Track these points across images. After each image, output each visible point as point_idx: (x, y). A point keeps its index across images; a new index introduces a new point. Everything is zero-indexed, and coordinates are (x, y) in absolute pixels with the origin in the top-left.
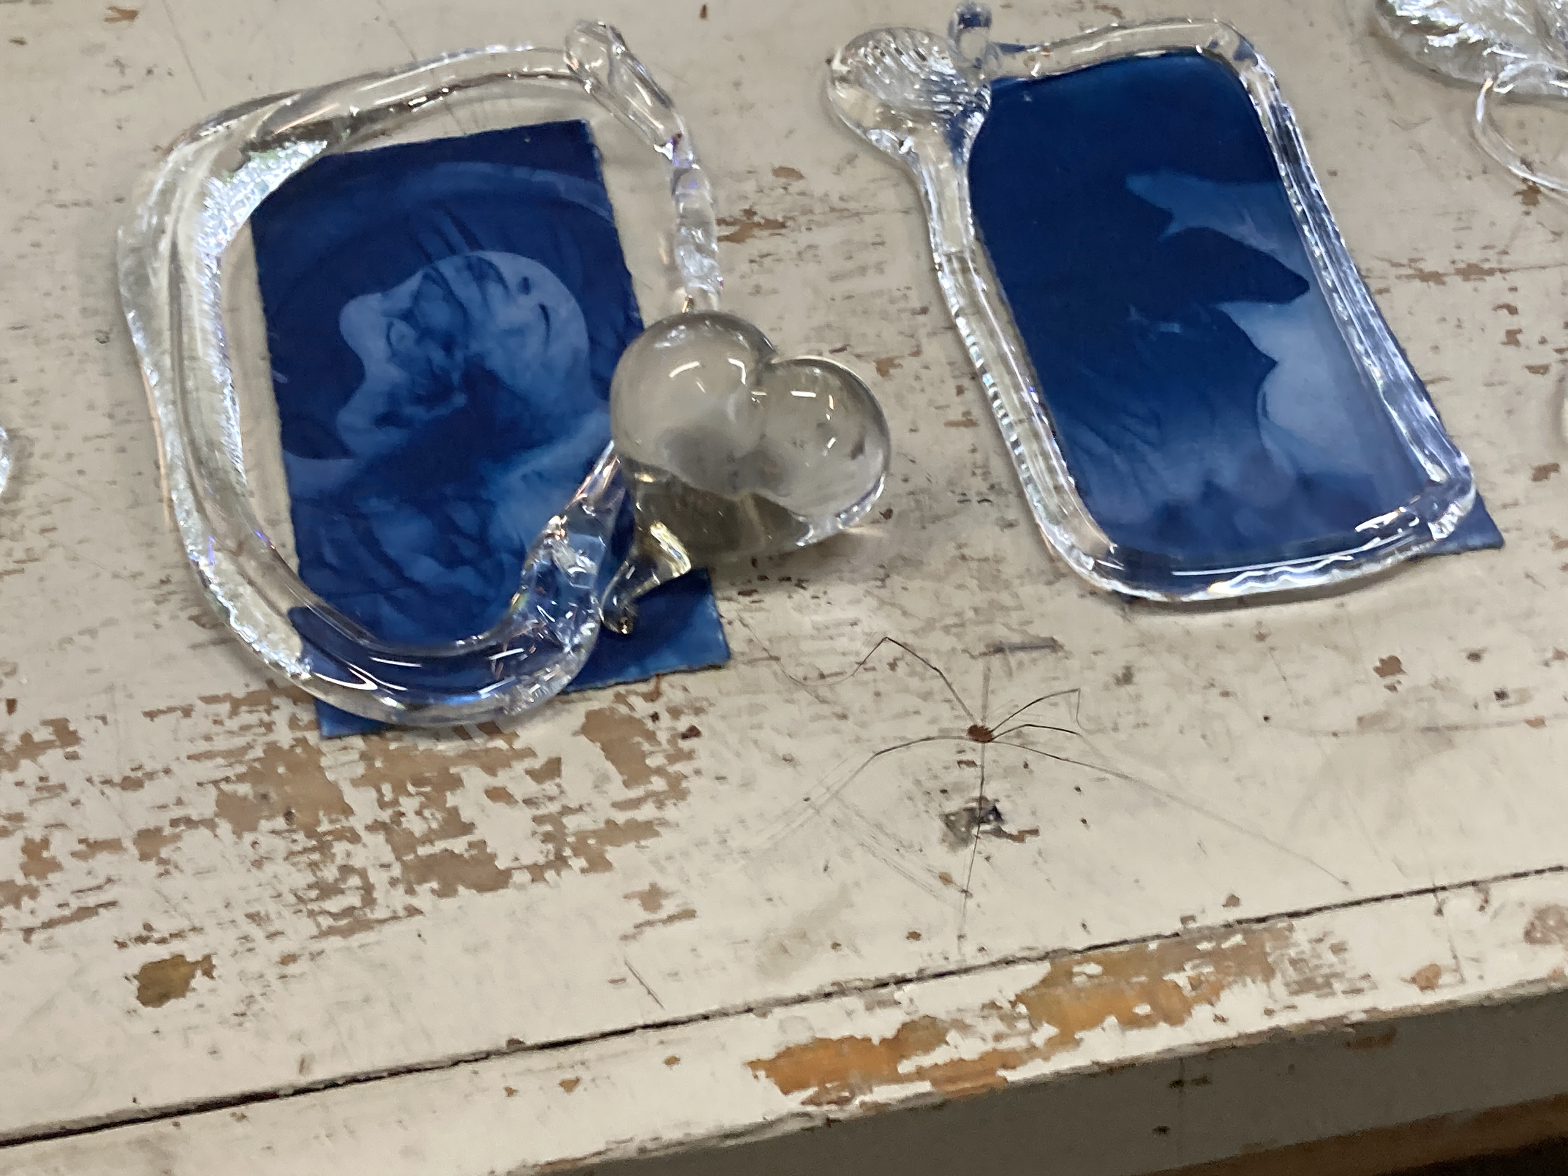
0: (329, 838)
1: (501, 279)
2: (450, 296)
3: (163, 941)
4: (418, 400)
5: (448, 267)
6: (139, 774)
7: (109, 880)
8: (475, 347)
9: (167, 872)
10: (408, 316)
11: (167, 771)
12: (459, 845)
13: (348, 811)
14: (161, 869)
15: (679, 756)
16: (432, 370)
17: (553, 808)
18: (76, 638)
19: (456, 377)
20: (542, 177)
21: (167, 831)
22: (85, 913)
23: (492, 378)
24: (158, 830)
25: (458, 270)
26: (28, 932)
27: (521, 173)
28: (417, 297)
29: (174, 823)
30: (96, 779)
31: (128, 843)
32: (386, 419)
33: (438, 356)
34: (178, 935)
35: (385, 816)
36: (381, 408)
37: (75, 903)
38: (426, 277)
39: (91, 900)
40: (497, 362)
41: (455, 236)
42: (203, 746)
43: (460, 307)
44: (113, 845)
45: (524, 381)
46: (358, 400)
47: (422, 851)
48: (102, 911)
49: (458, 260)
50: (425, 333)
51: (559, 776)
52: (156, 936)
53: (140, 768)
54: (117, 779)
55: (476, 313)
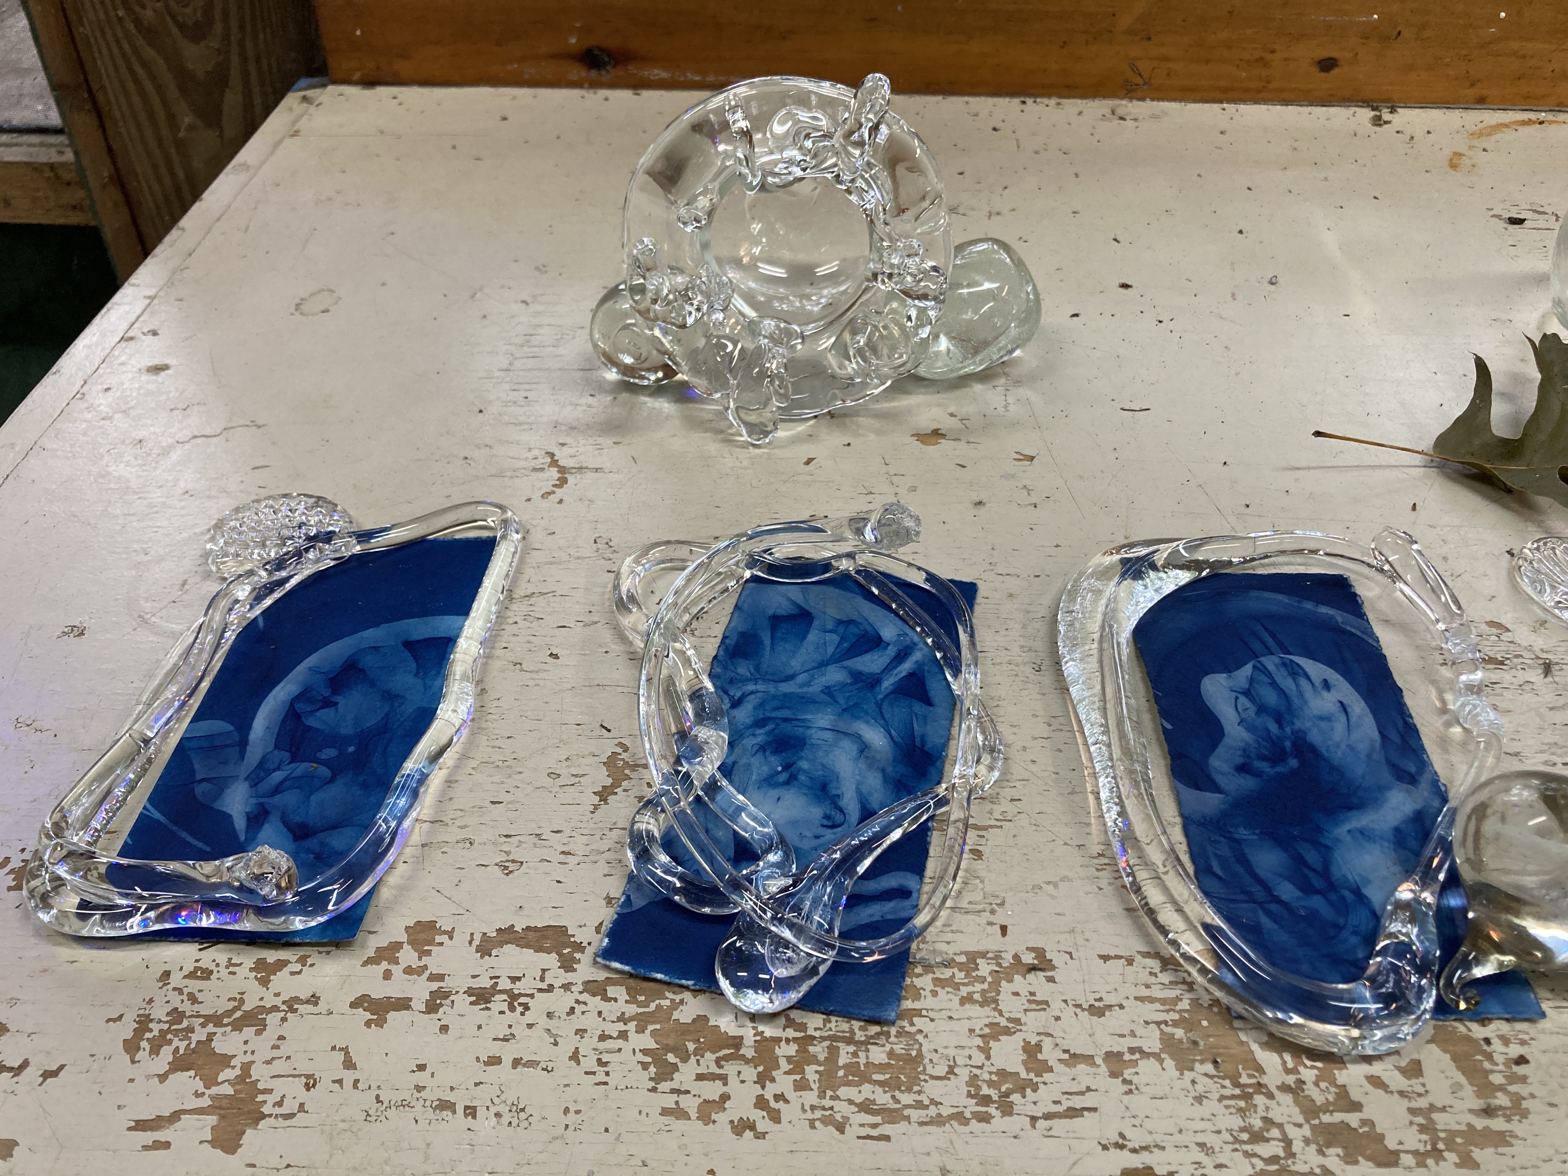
0: (1251, 1090)
1: (1308, 678)
2: (1274, 684)
3: (1134, 1151)
4: (1264, 758)
5: (1270, 662)
6: (1101, 1004)
7: (1089, 1089)
8: (1298, 724)
9: (1130, 1092)
10: (1247, 693)
11: (1121, 1007)
12: (1353, 1119)
13: (1261, 1070)
14: (1126, 1088)
15: (1514, 1079)
16: (1271, 739)
17: (1422, 1103)
18: (1044, 886)
19: (1288, 744)
20: (1324, 610)
21: (1127, 1057)
22: (1073, 1113)
23: (1313, 750)
24: (1120, 1054)
25: (1276, 666)
26: (1034, 1119)
27: (1309, 605)
28: (1252, 680)
29: (1132, 1050)
30: (1070, 1003)
31: (1099, 1061)
32: (1243, 769)
33: (1273, 728)
34: (1145, 1148)
35: (1290, 1080)
36: (1240, 761)
37: (1066, 1104)
38: (1254, 667)
39: (1078, 1102)
40: (1315, 737)
41: (1270, 642)
42: (1146, 993)
43: (1282, 693)
44: (1088, 1059)
45: (1338, 756)
46: (1220, 750)
47: (1326, 1118)
48: (1085, 1113)
49: (1275, 659)
50: (1262, 709)
51: (1422, 1076)
52: (1130, 1145)
53: (1101, 999)
54: (1085, 1006)
55: (1296, 701)
